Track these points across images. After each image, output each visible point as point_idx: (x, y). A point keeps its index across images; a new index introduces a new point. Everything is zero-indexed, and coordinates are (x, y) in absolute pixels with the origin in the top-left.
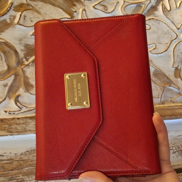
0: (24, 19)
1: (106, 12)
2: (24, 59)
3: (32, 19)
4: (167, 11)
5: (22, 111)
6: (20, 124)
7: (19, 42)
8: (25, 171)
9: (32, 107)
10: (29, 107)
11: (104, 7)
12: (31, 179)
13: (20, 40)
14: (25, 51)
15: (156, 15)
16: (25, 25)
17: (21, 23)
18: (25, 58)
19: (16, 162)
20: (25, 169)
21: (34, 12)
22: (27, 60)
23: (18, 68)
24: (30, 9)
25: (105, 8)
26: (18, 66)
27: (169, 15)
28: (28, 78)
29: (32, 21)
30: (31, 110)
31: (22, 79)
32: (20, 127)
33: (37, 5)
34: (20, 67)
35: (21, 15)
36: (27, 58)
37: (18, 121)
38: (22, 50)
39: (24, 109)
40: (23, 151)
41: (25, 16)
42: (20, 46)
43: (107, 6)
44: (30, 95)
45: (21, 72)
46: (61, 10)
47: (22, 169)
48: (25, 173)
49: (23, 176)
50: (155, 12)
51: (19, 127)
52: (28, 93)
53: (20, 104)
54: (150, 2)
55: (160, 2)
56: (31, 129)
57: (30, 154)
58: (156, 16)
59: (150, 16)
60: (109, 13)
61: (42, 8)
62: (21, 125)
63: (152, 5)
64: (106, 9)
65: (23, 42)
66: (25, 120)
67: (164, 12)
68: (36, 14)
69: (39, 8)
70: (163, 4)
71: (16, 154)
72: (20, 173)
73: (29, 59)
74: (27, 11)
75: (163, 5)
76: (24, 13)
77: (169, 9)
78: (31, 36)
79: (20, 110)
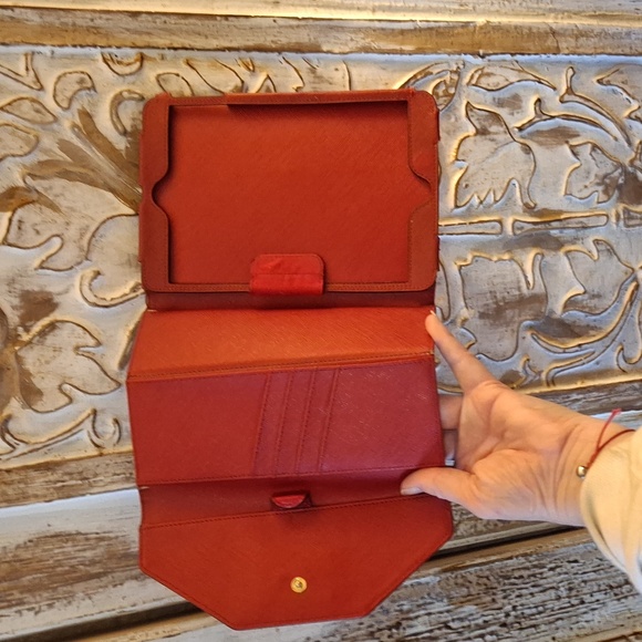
0: (19, 228)
2: (20, 329)
3: (38, 228)
5: (17, 453)
6: (12, 483)
7: (7, 288)
8: (26, 583)
9: (38, 440)
10: (33, 441)
12: (38, 598)
13: (11, 282)
14: (21, 307)
16: (20, 245)
17: (11, 241)
18: (23, 325)
19: (6, 565)
20: (26, 580)
21: (43, 207)
22: (27, 330)
23: (7, 352)
24: (33, 202)
26: (6, 346)
28: (31, 374)
29: (38, 232)
30: (38, 449)
31: (16, 377)
32: (14, 489)
33: (51, 188)
34: (11, 349)
35: (10, 220)
36: (28, 324)
37: (7, 477)
38: (14, 308)
39: (22, 448)
40: (21, 541)
41: (20, 221)
42: (9, 298)
44: (34, 413)
45: (12, 360)
46: (110, 195)
47: (18, 578)
48: (24, 586)
49: (21, 593)
51: (10, 491)
52: (30, 411)
53: (12, 436)
56: (39, 493)
57: (36, 546)
61: (62, 195)
62: (15, 486)
65: (17, 286)
66: (23, 473)
68: (48, 211)
69: (57, 196)
71: (5, 548)
72: (16, 588)
73: (31, 326)
74: (26, 207)
76: (20, 212)
78: (36, 269)
79: (12, 452)
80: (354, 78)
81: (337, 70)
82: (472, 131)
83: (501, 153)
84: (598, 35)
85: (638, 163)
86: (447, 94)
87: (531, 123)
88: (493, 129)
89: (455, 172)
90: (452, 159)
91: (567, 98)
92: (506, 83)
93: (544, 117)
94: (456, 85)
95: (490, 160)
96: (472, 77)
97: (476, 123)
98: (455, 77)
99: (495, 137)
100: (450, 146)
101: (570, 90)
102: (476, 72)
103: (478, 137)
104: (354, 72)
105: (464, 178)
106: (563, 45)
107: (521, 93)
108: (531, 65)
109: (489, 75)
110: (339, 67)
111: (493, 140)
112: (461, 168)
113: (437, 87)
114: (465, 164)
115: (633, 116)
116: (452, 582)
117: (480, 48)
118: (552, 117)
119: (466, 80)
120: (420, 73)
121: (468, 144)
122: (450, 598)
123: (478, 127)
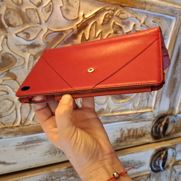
1: (27, 39)
4: (85, 41)
11: (26, 35)
25: (27, 36)
43: (30, 33)
50: (74, 41)
54: (72, 31)
55: (81, 31)
59: (68, 44)
60: (31, 40)
63: (74, 34)
64: (28, 36)
67: (82, 41)
70: (84, 34)
77: (87, 38)
80: (81, 6)
81: (76, 2)
82: (112, 32)
84: (157, 6)
86: (108, 18)
87: (130, 32)
88: (119, 32)
91: (143, 25)
92: (127, 17)
93: (134, 30)
94: (112, 15)
96: (118, 13)
97: (115, 29)
98: (113, 12)
100: (105, 36)
101: (144, 23)
102: (119, 11)
103: (114, 34)
104: (81, 4)
106: (147, 7)
107: (130, 21)
108: (136, 12)
109: (123, 13)
110: (77, 1)
113: (106, 15)
116: (69, 171)
117: (123, 3)
119: (116, 14)
120: (102, 8)
121: (111, 35)
122: (67, 176)
123: (115, 31)
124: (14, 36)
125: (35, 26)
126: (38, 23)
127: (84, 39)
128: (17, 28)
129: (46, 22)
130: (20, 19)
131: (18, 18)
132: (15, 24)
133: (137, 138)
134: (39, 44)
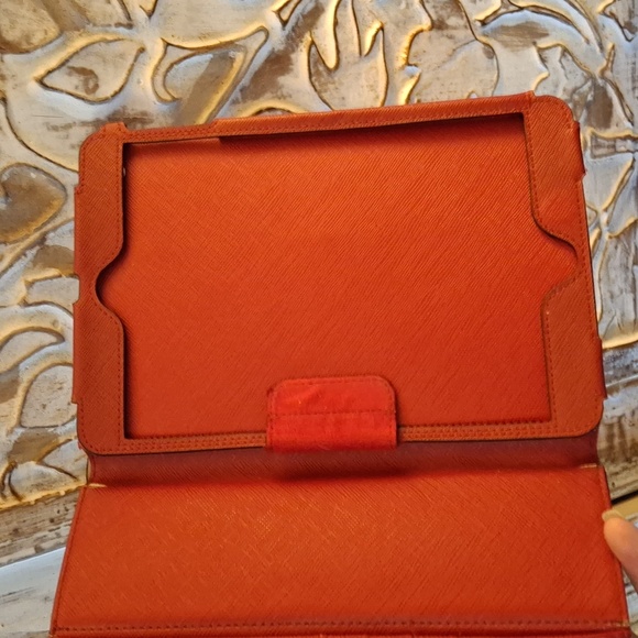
1: (90, 97)
4: (325, 74)
11: (82, 78)
15: (285, 91)
25: (86, 82)
27: (331, 86)
43: (98, 70)
50: (282, 80)
54: (265, 41)
55: (301, 36)
58: (282, 97)
59: (261, 99)
60: (105, 100)
63: (273, 52)
64: (91, 84)
67: (313, 79)
70: (313, 43)
75: (313, 49)
77: (331, 63)
82: (426, 23)
83: (460, 56)
85: (608, 74)
87: (496, 14)
88: (452, 21)
89: (404, 81)
90: (401, 62)
93: (512, 8)
95: (447, 66)
97: (432, 12)
99: (453, 32)
100: (399, 44)
103: (434, 32)
105: (415, 92)
111: (451, 37)
112: (412, 76)
114: (417, 71)
115: (607, 12)
118: (521, 9)
121: (422, 41)
123: (434, 17)
124: (34, 87)
125: (109, 38)
126: (119, 25)
127: (321, 68)
128: (39, 52)
129: (150, 14)
130: (45, 13)
131: (35, 11)
132: (28, 38)
133: (628, 460)
134: (144, 113)
